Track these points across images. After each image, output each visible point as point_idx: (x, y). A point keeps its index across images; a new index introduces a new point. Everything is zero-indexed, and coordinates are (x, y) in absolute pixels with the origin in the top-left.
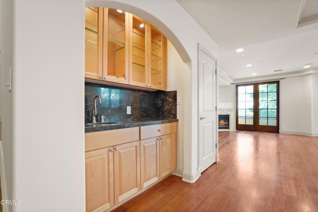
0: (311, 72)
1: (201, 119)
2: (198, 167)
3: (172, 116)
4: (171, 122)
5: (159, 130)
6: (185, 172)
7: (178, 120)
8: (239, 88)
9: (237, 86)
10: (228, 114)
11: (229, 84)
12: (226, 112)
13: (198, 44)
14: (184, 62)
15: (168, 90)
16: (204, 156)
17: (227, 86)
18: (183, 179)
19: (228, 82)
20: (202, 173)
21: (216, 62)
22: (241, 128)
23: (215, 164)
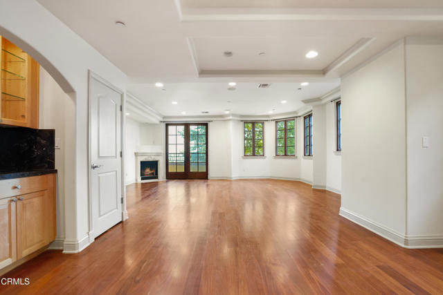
0: (231, 118)
1: (94, 168)
2: (89, 230)
3: (47, 166)
4: (43, 174)
5: (15, 188)
6: (68, 240)
7: (56, 170)
8: (170, 127)
9: (167, 125)
10: (157, 160)
11: (158, 122)
12: (153, 157)
13: (89, 71)
14: (65, 92)
15: (40, 128)
16: (100, 216)
17: (154, 125)
18: (64, 252)
19: (156, 119)
20: (96, 239)
21: (122, 96)
22: (171, 176)
23: (120, 225)
